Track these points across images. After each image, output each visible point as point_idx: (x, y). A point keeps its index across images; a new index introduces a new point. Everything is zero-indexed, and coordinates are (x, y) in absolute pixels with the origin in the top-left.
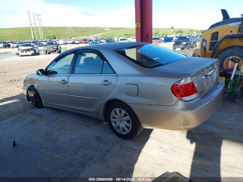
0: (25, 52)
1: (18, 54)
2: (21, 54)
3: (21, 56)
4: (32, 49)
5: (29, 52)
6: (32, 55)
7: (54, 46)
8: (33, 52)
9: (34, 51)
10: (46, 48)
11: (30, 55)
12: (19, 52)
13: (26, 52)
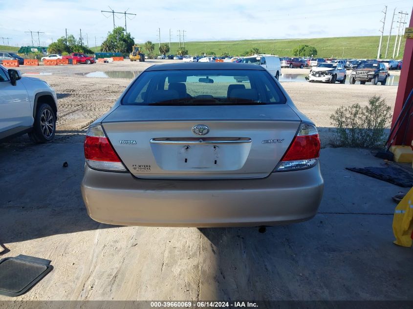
0: (317, 75)
1: (307, 78)
2: (312, 78)
3: (310, 81)
4: (330, 72)
5: (324, 76)
6: (328, 82)
7: (369, 71)
8: (330, 77)
9: (332, 75)
10: (355, 73)
11: (324, 81)
12: (310, 75)
13: (319, 76)
